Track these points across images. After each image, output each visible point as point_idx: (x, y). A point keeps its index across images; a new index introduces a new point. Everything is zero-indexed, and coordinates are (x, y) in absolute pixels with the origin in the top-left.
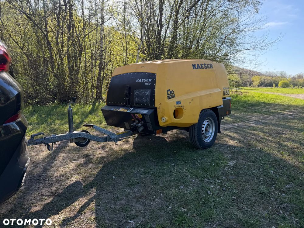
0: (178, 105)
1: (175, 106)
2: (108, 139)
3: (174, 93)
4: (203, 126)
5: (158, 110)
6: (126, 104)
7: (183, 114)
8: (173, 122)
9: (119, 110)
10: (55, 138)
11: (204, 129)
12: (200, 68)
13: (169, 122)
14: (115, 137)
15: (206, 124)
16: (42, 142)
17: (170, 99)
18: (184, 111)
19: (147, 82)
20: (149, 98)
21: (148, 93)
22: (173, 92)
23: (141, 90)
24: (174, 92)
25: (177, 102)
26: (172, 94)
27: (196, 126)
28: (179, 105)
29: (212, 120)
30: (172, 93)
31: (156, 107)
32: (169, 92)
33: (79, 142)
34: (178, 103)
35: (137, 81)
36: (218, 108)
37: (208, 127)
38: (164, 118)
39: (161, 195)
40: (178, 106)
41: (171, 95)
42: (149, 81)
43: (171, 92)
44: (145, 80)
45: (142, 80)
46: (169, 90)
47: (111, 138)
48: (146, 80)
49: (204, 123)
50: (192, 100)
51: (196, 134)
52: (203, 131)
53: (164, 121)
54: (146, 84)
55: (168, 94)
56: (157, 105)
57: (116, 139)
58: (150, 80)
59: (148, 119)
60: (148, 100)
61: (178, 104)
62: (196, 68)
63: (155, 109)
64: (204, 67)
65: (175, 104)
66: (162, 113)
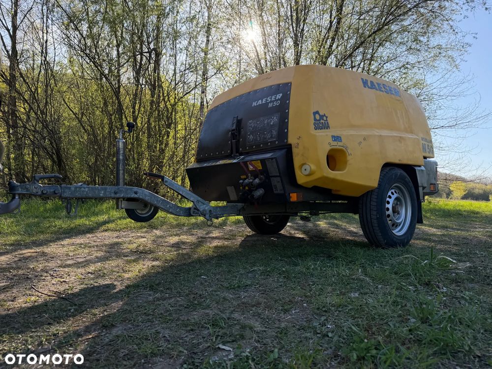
0: (335, 143)
1: (329, 144)
2: (192, 211)
3: (327, 120)
4: (388, 199)
5: (295, 150)
6: (232, 152)
7: (346, 162)
8: (325, 175)
9: (218, 163)
10: (83, 189)
11: (390, 206)
12: (377, 90)
13: (317, 176)
14: (206, 208)
15: (394, 197)
16: (54, 192)
17: (319, 131)
18: (349, 158)
19: (273, 101)
20: (277, 128)
21: (275, 120)
22: (325, 118)
23: (262, 119)
24: (327, 117)
25: (333, 137)
26: (323, 121)
27: (374, 197)
28: (339, 143)
29: (404, 189)
30: (323, 119)
31: (290, 145)
32: (318, 117)
33: (133, 210)
34: (337, 138)
35: (254, 104)
36: (416, 168)
37: (397, 204)
38: (306, 167)
39: (305, 305)
40: (337, 145)
41: (321, 123)
42: (277, 98)
43: (322, 117)
44: (268, 99)
45: (264, 100)
46: (317, 112)
47: (198, 210)
48: (271, 98)
49: (390, 193)
50: (364, 139)
51: (375, 213)
52: (388, 209)
53: (307, 172)
54: (270, 105)
55: (315, 120)
56: (292, 140)
57: (208, 212)
58: (279, 96)
59: (273, 170)
60: (275, 133)
61: (335, 140)
62: (369, 88)
63: (289, 149)
64: (383, 89)
65: (330, 140)
66: (303, 155)
